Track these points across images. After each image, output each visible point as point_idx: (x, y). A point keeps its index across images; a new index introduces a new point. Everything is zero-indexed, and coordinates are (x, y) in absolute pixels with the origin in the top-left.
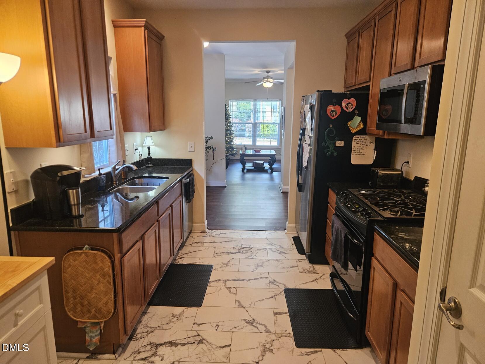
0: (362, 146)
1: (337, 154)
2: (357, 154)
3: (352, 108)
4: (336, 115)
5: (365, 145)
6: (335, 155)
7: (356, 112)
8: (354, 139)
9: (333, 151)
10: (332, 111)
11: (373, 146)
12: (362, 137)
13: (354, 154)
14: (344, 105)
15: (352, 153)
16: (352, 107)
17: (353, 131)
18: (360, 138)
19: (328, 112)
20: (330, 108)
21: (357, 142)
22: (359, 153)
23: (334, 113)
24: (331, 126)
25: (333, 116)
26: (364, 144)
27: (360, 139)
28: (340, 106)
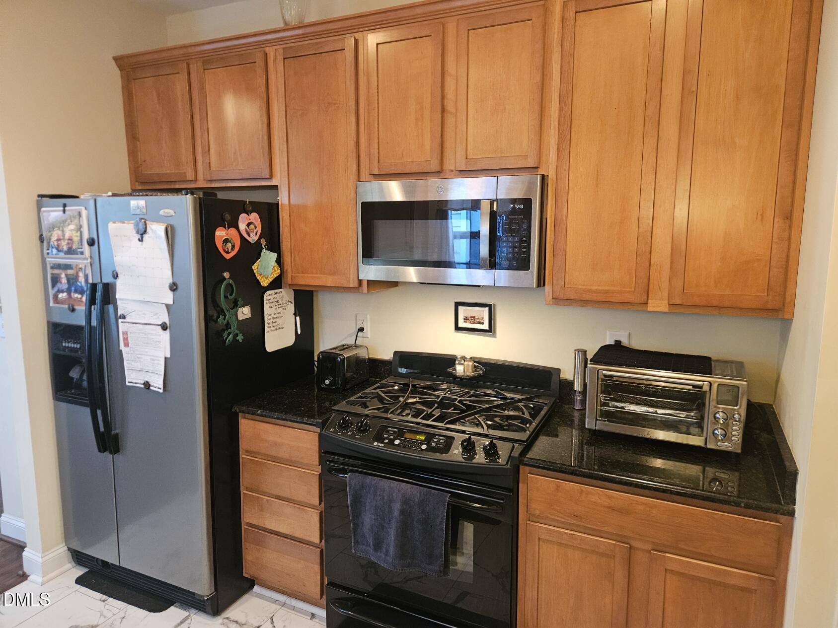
0: (278, 311)
1: (243, 337)
2: (273, 328)
3: (256, 234)
4: (232, 250)
5: (281, 309)
6: (241, 341)
7: (263, 242)
8: (265, 298)
9: (237, 332)
10: (226, 241)
11: (291, 308)
12: (276, 293)
13: (269, 329)
14: (242, 226)
15: (266, 329)
16: (255, 231)
17: (265, 283)
18: (273, 296)
19: (219, 244)
20: (221, 233)
21: (271, 305)
22: (275, 328)
23: (229, 245)
24: (226, 275)
25: (228, 252)
26: (280, 306)
27: (273, 299)
28: (235, 228)
